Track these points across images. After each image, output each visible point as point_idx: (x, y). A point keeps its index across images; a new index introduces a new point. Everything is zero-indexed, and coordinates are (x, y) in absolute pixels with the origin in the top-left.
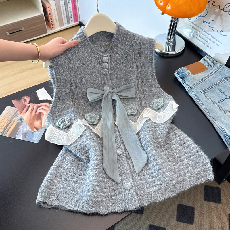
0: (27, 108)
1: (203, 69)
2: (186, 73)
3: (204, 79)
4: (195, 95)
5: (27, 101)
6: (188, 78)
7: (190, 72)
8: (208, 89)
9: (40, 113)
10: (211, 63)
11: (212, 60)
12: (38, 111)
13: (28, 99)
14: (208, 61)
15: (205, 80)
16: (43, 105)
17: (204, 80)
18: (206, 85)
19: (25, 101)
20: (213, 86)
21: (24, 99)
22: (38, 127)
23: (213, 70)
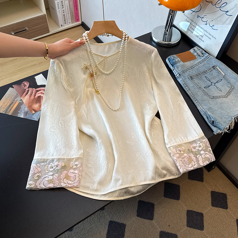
0: (26, 92)
1: (193, 58)
2: (177, 60)
3: (192, 67)
4: (182, 81)
5: (26, 86)
6: (178, 65)
8: (196, 75)
9: (40, 97)
10: (200, 53)
11: (201, 51)
12: (37, 95)
13: (27, 84)
14: (198, 51)
15: (194, 68)
16: (42, 90)
18: (194, 72)
19: (25, 86)
20: (200, 74)
21: (23, 84)
22: (37, 110)
23: (202, 59)
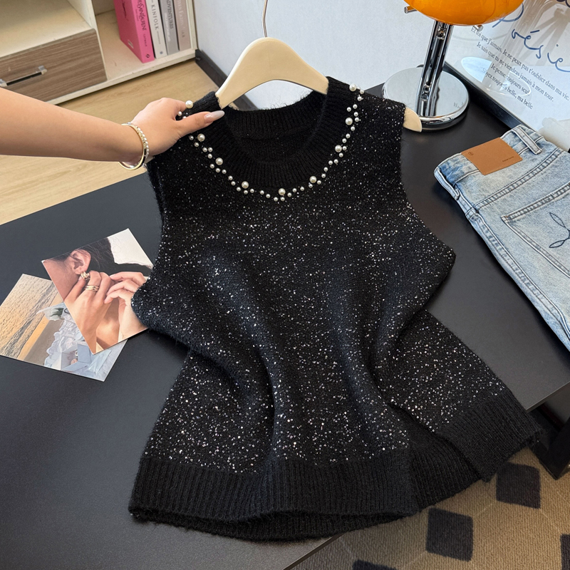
1: (511, 158)
2: (465, 169)
4: (486, 229)
5: (82, 265)
6: (468, 184)
7: (475, 168)
8: (522, 212)
9: (116, 301)
10: (531, 144)
11: (535, 137)
12: (112, 295)
13: (84, 259)
14: (525, 138)
15: (515, 188)
16: (126, 279)
17: (511, 187)
18: (517, 203)
19: (78, 263)
20: (535, 205)
21: (74, 257)
22: (108, 341)
23: (538, 162)
